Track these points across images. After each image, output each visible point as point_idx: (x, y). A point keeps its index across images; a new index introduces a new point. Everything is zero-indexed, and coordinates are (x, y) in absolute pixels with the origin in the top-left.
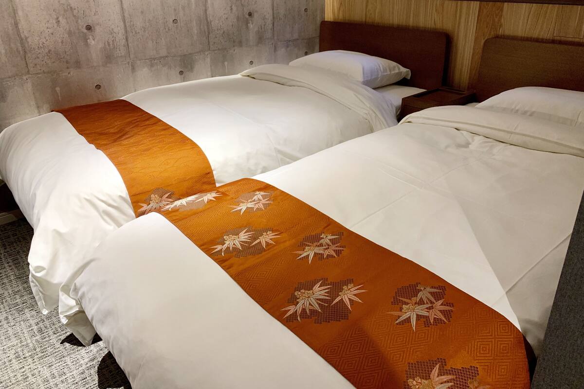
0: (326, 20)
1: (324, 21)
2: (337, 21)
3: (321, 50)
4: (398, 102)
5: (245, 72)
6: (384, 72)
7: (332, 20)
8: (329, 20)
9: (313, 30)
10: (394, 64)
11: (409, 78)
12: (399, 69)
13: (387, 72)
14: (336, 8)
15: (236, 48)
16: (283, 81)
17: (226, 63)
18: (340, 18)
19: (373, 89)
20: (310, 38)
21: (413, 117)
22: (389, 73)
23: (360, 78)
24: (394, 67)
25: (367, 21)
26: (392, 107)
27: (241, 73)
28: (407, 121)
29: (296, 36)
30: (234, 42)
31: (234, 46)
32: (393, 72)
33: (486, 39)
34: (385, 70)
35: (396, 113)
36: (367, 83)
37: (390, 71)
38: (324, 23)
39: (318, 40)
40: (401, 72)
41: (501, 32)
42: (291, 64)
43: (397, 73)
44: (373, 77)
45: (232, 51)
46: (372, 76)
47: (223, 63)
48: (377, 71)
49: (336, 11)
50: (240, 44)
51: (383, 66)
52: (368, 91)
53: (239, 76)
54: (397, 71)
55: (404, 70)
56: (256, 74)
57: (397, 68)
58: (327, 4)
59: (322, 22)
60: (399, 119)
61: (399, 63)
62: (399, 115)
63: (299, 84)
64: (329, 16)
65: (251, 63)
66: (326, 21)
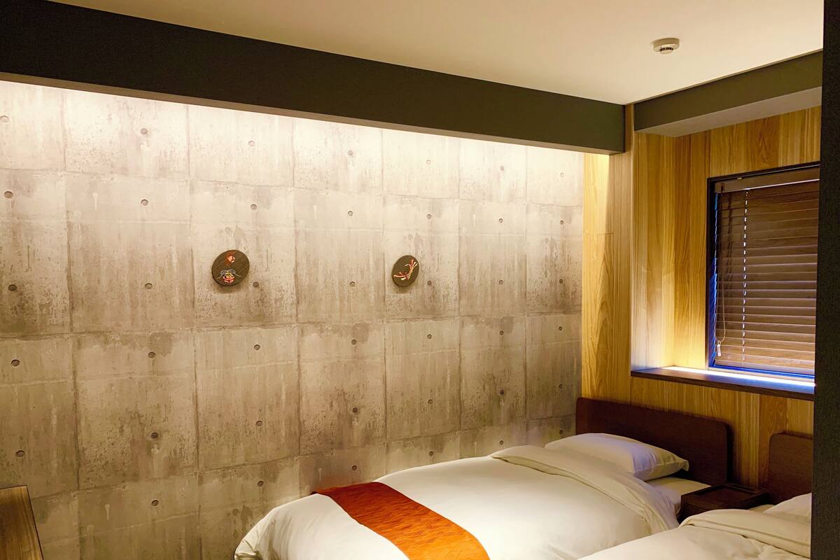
0: (583, 396)
1: (582, 398)
2: (596, 398)
3: (579, 432)
4: (677, 500)
5: (496, 454)
6: (657, 463)
7: (590, 397)
8: (587, 397)
9: (569, 408)
10: (669, 453)
11: (687, 470)
12: (674, 459)
13: (661, 463)
14: (595, 384)
15: (486, 427)
16: (544, 468)
17: (476, 443)
18: (601, 395)
19: (646, 481)
20: (565, 416)
21: (695, 520)
22: (663, 464)
23: (631, 470)
24: (669, 457)
25: (633, 401)
26: (670, 505)
27: (493, 455)
28: (690, 523)
29: (550, 414)
30: (485, 420)
31: (484, 426)
32: (667, 463)
33: (771, 434)
34: (658, 461)
35: (676, 511)
36: (639, 475)
37: (665, 461)
38: (581, 401)
39: (574, 418)
40: (678, 463)
41: (788, 427)
42: (547, 446)
43: (672, 465)
44: (646, 469)
45: (481, 431)
46: (644, 466)
47: (473, 442)
48: (650, 462)
49: (595, 388)
50: (491, 423)
51: (655, 456)
52: (640, 484)
53: (489, 458)
54: (672, 462)
55: (680, 460)
56: (510, 457)
57: (672, 458)
58: (585, 379)
59: (579, 399)
60: (680, 518)
61: (675, 454)
62: (679, 514)
63: (559, 472)
64: (587, 391)
65: (502, 442)
66: (583, 398)
